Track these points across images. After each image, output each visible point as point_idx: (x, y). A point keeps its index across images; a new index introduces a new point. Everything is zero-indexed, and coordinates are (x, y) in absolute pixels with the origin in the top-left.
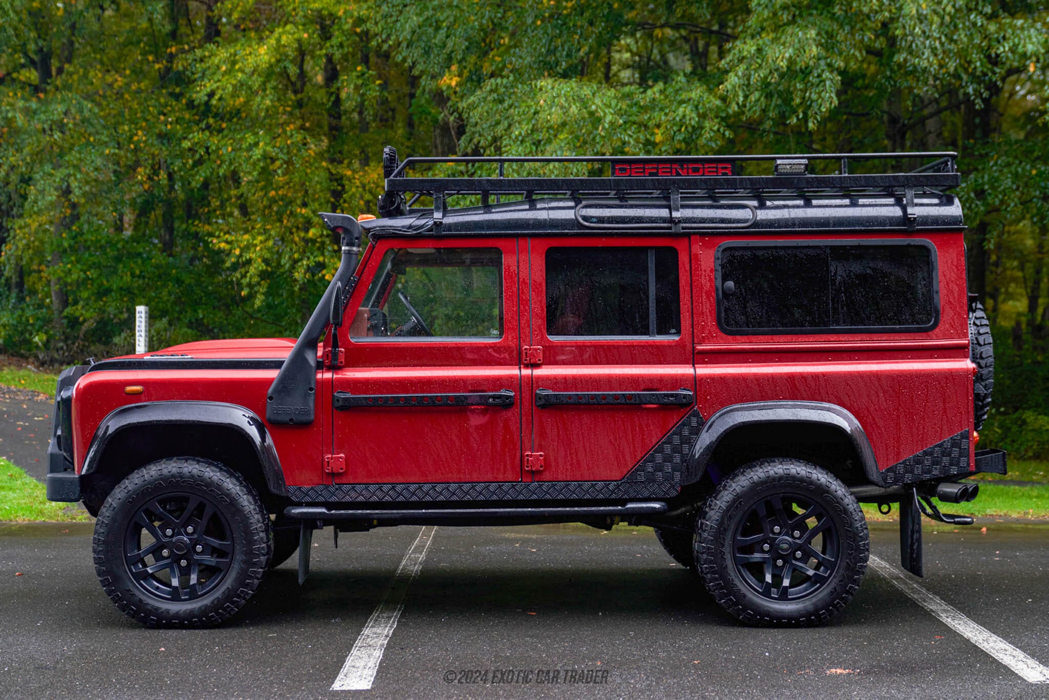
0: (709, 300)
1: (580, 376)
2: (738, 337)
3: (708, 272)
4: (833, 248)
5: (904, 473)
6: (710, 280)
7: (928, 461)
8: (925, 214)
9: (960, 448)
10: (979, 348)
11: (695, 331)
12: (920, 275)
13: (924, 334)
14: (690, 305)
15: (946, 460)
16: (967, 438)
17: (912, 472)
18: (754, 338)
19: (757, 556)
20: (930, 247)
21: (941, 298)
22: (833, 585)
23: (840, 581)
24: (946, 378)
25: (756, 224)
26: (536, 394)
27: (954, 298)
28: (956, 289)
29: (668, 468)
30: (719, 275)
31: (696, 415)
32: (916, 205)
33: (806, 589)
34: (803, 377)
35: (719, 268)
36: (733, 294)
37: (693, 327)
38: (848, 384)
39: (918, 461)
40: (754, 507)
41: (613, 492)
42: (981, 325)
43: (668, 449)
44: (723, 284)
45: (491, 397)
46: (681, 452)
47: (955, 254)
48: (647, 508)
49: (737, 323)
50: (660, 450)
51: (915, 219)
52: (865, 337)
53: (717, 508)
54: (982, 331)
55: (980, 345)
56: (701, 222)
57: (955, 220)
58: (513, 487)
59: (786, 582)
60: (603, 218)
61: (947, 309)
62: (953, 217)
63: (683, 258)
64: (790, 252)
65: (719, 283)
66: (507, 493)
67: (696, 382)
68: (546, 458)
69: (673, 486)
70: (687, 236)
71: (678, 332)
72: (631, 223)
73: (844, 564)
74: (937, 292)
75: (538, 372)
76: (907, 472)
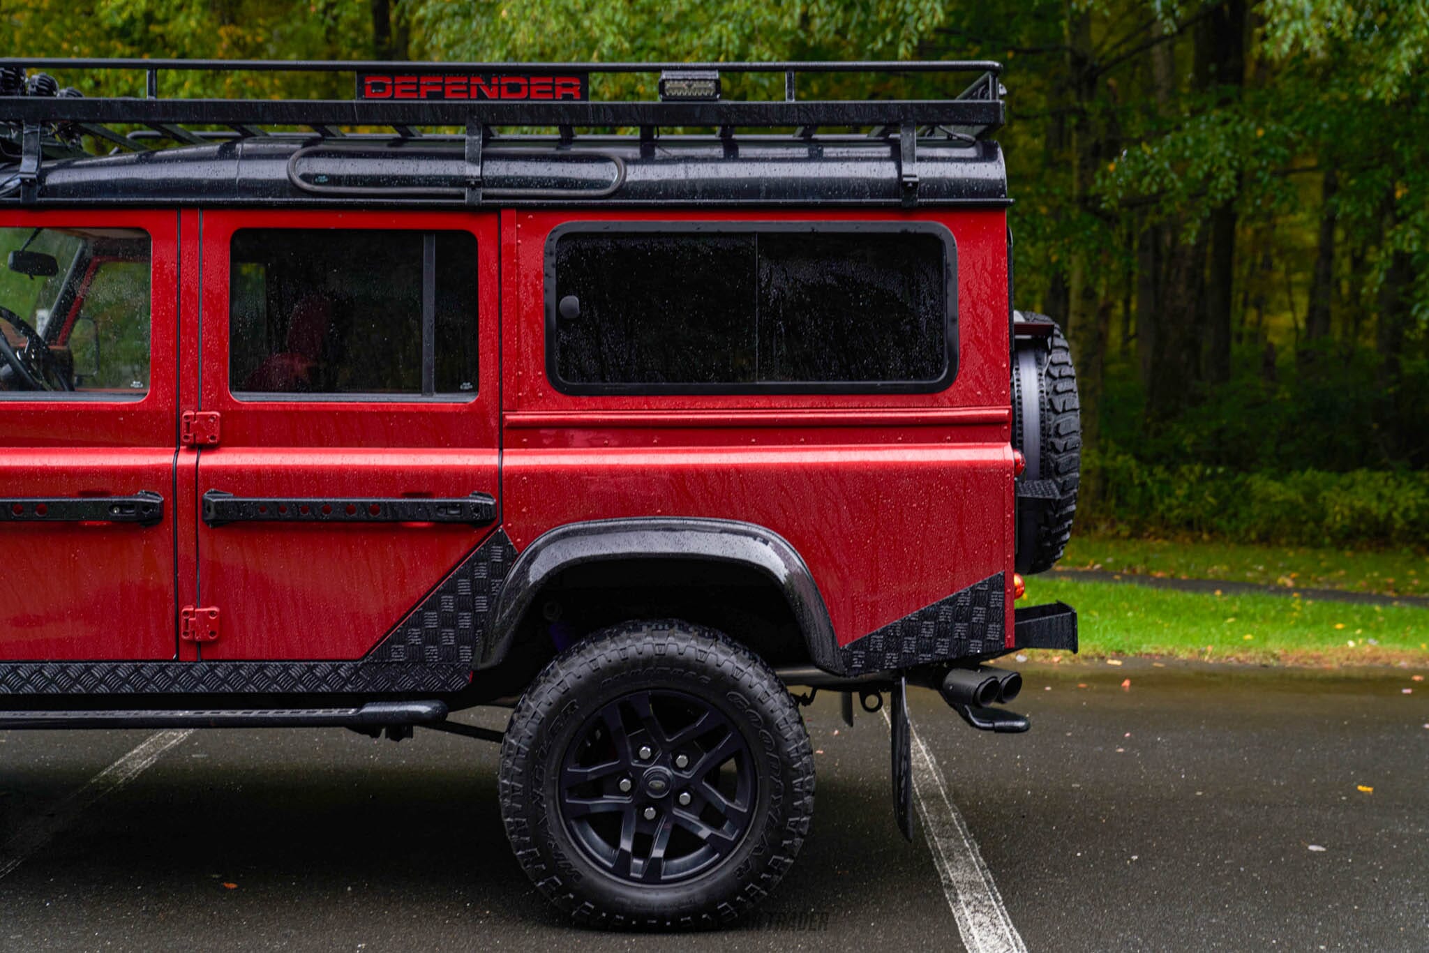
0: (533, 331)
1: (286, 468)
2: (585, 399)
3: (531, 277)
4: (764, 237)
5: (884, 652)
6: (536, 294)
7: (928, 630)
8: (937, 175)
9: (988, 607)
10: (1053, 417)
11: (505, 387)
12: (924, 288)
13: (928, 397)
14: (496, 338)
15: (960, 628)
16: (1003, 588)
17: (898, 649)
18: (612, 402)
19: (609, 800)
20: (943, 237)
21: (961, 331)
22: (743, 857)
23: (756, 850)
24: (965, 478)
25: (624, 190)
26: (204, 502)
27: (986, 332)
28: (989, 315)
29: (449, 637)
30: (553, 283)
31: (501, 541)
32: (921, 159)
33: (696, 863)
34: (699, 473)
35: (553, 272)
36: (579, 319)
37: (500, 380)
38: (783, 489)
39: (910, 629)
40: (599, 713)
41: (347, 681)
42: (1061, 377)
43: (448, 604)
44: (558, 300)
45: (114, 505)
46: (472, 609)
47: (989, 250)
48: (402, 713)
49: (582, 373)
50: (434, 605)
51: (915, 184)
52: (817, 400)
53: (530, 714)
54: (1061, 387)
55: (1057, 413)
56: (520, 186)
57: (991, 188)
58: (162, 669)
59: (658, 853)
60: (340, 177)
61: (972, 350)
62: (988, 181)
63: (486, 251)
64: (684, 242)
65: (551, 298)
66: (149, 681)
67: (499, 480)
68: (222, 616)
69: (457, 671)
70: (490, 210)
71: (475, 390)
72: (390, 185)
73: (764, 820)
74: (954, 320)
75: (209, 460)
76: (889, 649)
